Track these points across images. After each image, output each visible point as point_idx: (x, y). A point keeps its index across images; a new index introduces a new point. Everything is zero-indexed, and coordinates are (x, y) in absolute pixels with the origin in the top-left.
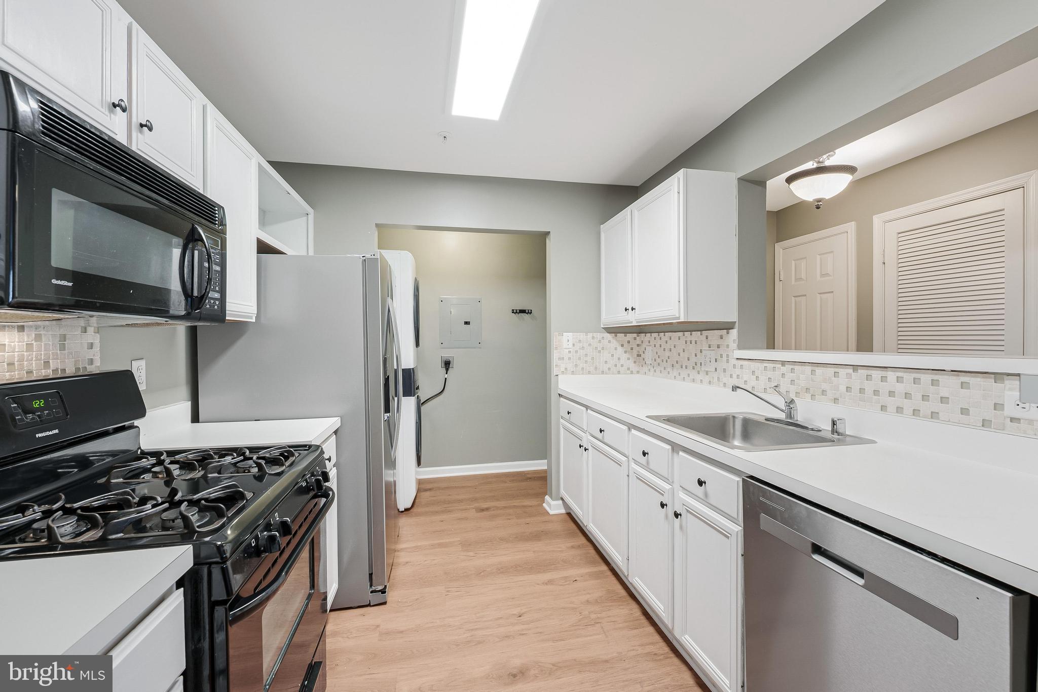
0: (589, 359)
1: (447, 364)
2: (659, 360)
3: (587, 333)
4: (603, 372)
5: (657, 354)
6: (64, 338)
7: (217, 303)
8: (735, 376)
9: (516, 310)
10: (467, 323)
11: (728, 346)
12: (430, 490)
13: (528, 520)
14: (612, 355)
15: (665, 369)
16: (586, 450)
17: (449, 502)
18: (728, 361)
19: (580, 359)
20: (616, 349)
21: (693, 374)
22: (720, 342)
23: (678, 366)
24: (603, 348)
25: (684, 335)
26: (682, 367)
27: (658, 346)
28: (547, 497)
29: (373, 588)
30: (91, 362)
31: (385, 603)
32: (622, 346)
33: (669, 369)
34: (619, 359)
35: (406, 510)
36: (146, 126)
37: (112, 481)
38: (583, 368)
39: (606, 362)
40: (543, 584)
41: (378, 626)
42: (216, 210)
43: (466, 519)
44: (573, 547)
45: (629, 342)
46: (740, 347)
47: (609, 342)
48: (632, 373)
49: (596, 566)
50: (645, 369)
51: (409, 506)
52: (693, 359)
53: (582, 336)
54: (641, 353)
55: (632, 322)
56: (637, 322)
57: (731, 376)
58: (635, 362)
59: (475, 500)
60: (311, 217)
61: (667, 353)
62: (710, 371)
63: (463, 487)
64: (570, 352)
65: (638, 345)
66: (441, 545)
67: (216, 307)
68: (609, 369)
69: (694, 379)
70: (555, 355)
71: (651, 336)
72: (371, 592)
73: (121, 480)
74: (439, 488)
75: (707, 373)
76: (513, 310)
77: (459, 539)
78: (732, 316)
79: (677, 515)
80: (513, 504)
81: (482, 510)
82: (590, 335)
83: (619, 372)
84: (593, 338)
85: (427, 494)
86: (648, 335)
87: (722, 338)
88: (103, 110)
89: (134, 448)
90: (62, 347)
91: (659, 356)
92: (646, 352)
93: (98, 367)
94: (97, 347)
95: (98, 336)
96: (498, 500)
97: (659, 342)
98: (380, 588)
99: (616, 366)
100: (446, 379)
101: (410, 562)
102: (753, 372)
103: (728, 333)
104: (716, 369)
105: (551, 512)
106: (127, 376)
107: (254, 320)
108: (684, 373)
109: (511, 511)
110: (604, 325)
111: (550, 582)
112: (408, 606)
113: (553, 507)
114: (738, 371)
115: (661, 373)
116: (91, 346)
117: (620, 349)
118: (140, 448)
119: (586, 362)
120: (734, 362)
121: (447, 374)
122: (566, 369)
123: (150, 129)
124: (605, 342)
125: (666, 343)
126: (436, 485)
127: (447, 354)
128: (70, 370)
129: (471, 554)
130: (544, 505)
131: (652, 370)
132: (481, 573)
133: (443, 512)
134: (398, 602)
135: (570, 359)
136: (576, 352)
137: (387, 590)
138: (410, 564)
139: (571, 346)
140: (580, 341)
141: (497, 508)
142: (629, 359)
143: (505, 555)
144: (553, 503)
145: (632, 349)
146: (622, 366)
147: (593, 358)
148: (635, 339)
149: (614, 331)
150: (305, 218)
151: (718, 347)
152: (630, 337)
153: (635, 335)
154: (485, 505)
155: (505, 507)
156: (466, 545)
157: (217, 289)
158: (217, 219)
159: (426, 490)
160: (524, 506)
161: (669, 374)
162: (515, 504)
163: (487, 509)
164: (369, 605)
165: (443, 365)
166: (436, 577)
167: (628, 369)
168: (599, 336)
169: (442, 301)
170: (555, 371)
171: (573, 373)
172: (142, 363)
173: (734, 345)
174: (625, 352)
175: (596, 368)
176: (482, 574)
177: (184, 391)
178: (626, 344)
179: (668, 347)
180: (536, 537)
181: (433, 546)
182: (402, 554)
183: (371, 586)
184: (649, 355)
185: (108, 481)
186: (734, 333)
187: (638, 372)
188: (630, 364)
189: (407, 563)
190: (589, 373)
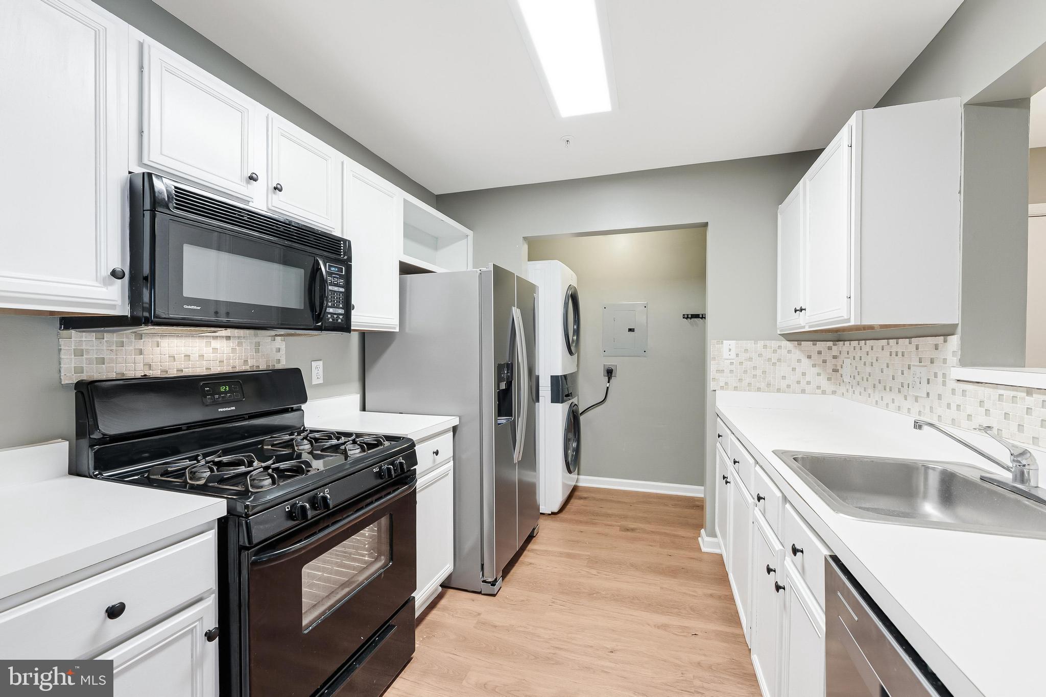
0: (759, 372)
1: (610, 373)
2: (858, 378)
3: (756, 340)
4: (779, 390)
5: (856, 369)
6: (258, 344)
7: (341, 317)
8: (954, 407)
9: (688, 315)
10: (631, 330)
11: (945, 361)
12: (585, 498)
13: (672, 551)
14: (794, 369)
15: (865, 391)
16: (727, 482)
17: (597, 515)
18: (944, 384)
19: (745, 372)
20: (799, 361)
21: (899, 399)
22: (934, 354)
23: (880, 387)
24: (779, 360)
25: (888, 344)
26: (885, 389)
27: (857, 358)
28: (703, 531)
29: (485, 579)
30: (279, 361)
31: (494, 595)
32: (809, 357)
33: (870, 391)
34: (804, 374)
35: (553, 513)
36: (278, 189)
37: (265, 447)
38: (750, 384)
39: (784, 378)
40: (655, 626)
41: (479, 614)
42: (340, 244)
43: (606, 535)
44: (711, 595)
45: (820, 353)
46: (963, 363)
47: (789, 352)
48: (824, 392)
49: (730, 626)
50: (843, 389)
51: (556, 510)
52: (900, 378)
53: (750, 344)
54: (839, 367)
55: (804, 327)
56: (810, 327)
57: (949, 406)
58: (829, 379)
59: (625, 517)
60: (471, 238)
61: (868, 369)
62: (921, 397)
63: (619, 502)
64: (732, 363)
65: (835, 357)
66: (569, 556)
67: (340, 321)
68: (789, 386)
69: (899, 407)
70: (712, 368)
71: (850, 344)
72: (483, 582)
73: (270, 447)
74: (594, 499)
75: (916, 399)
76: (684, 315)
77: (589, 553)
78: (951, 314)
79: (778, 588)
80: (663, 531)
81: (627, 530)
82: (761, 344)
83: (803, 391)
84: (765, 347)
85: (581, 502)
86: (847, 343)
87: (937, 349)
88: (242, 184)
89: (298, 425)
90: (257, 351)
91: (858, 372)
92: (844, 365)
93: (283, 364)
94: (283, 351)
95: (284, 343)
96: (649, 523)
97: (859, 354)
98: (490, 580)
99: (798, 382)
100: (608, 388)
101: (533, 564)
102: (981, 403)
103: (945, 341)
104: (928, 394)
105: (704, 549)
106: (296, 372)
107: (397, 330)
108: (888, 397)
109: (657, 537)
110: (781, 331)
111: (664, 627)
112: (512, 605)
113: (707, 544)
114: (958, 399)
115: (860, 395)
116: (279, 350)
117: (805, 361)
118: (304, 425)
119: (755, 376)
120: (952, 384)
121: (609, 382)
122: (726, 384)
123: (280, 190)
124: (784, 352)
125: (868, 355)
126: (593, 495)
127: (610, 362)
128: (263, 367)
129: (594, 572)
130: (699, 539)
131: (851, 391)
132: (593, 594)
133: (586, 523)
134: (506, 598)
135: (731, 371)
136: (741, 363)
137: (497, 584)
138: (533, 565)
139: (733, 355)
140: (746, 351)
141: (644, 531)
142: (819, 374)
143: (628, 582)
144: (707, 539)
145: (824, 361)
146: (808, 383)
147: (764, 372)
148: (830, 348)
149: (796, 338)
150: (466, 239)
151: (932, 362)
152: (821, 346)
153: (830, 344)
154: (632, 525)
155: (653, 532)
156: (593, 562)
157: (341, 306)
158: (342, 251)
159: (581, 498)
160: (676, 536)
161: (869, 397)
162: (666, 531)
163: (633, 530)
164: (480, 593)
165: (606, 374)
166: (549, 584)
167: (819, 387)
168: (774, 344)
169: (605, 308)
170: (712, 385)
171: (736, 388)
172: (320, 363)
173: (953, 360)
174: (814, 366)
175: (769, 385)
176: (595, 595)
177: (357, 386)
178: (815, 356)
179: (868, 359)
180: (673, 572)
181: (561, 554)
182: (531, 554)
183: (483, 576)
184: (847, 371)
185: (262, 447)
186: (954, 341)
187: (834, 392)
188: (823, 381)
189: (531, 564)
190: (759, 389)
